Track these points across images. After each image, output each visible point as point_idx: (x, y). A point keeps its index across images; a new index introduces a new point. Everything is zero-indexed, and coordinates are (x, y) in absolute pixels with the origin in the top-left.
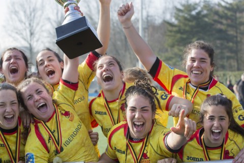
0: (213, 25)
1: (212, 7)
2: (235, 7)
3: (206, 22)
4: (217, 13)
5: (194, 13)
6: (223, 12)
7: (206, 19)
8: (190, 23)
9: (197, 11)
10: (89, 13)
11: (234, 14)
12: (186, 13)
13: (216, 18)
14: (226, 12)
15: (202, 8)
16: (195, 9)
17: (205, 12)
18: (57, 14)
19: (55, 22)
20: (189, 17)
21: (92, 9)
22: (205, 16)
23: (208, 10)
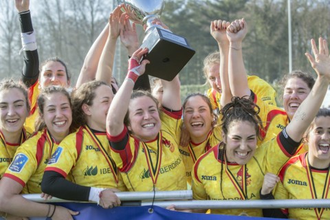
0: (200, 27)
1: (200, 5)
2: (228, 6)
3: (192, 23)
4: (204, 12)
5: (176, 12)
6: (212, 11)
7: (192, 20)
8: (172, 25)
9: (180, 10)
10: (46, 11)
11: (226, 13)
12: (168, 13)
13: (204, 18)
14: (216, 11)
15: (187, 7)
16: (178, 7)
17: (191, 11)
18: (7, 12)
19: (5, 22)
20: (171, 17)
21: (51, 6)
22: (191, 16)
23: (194, 10)
